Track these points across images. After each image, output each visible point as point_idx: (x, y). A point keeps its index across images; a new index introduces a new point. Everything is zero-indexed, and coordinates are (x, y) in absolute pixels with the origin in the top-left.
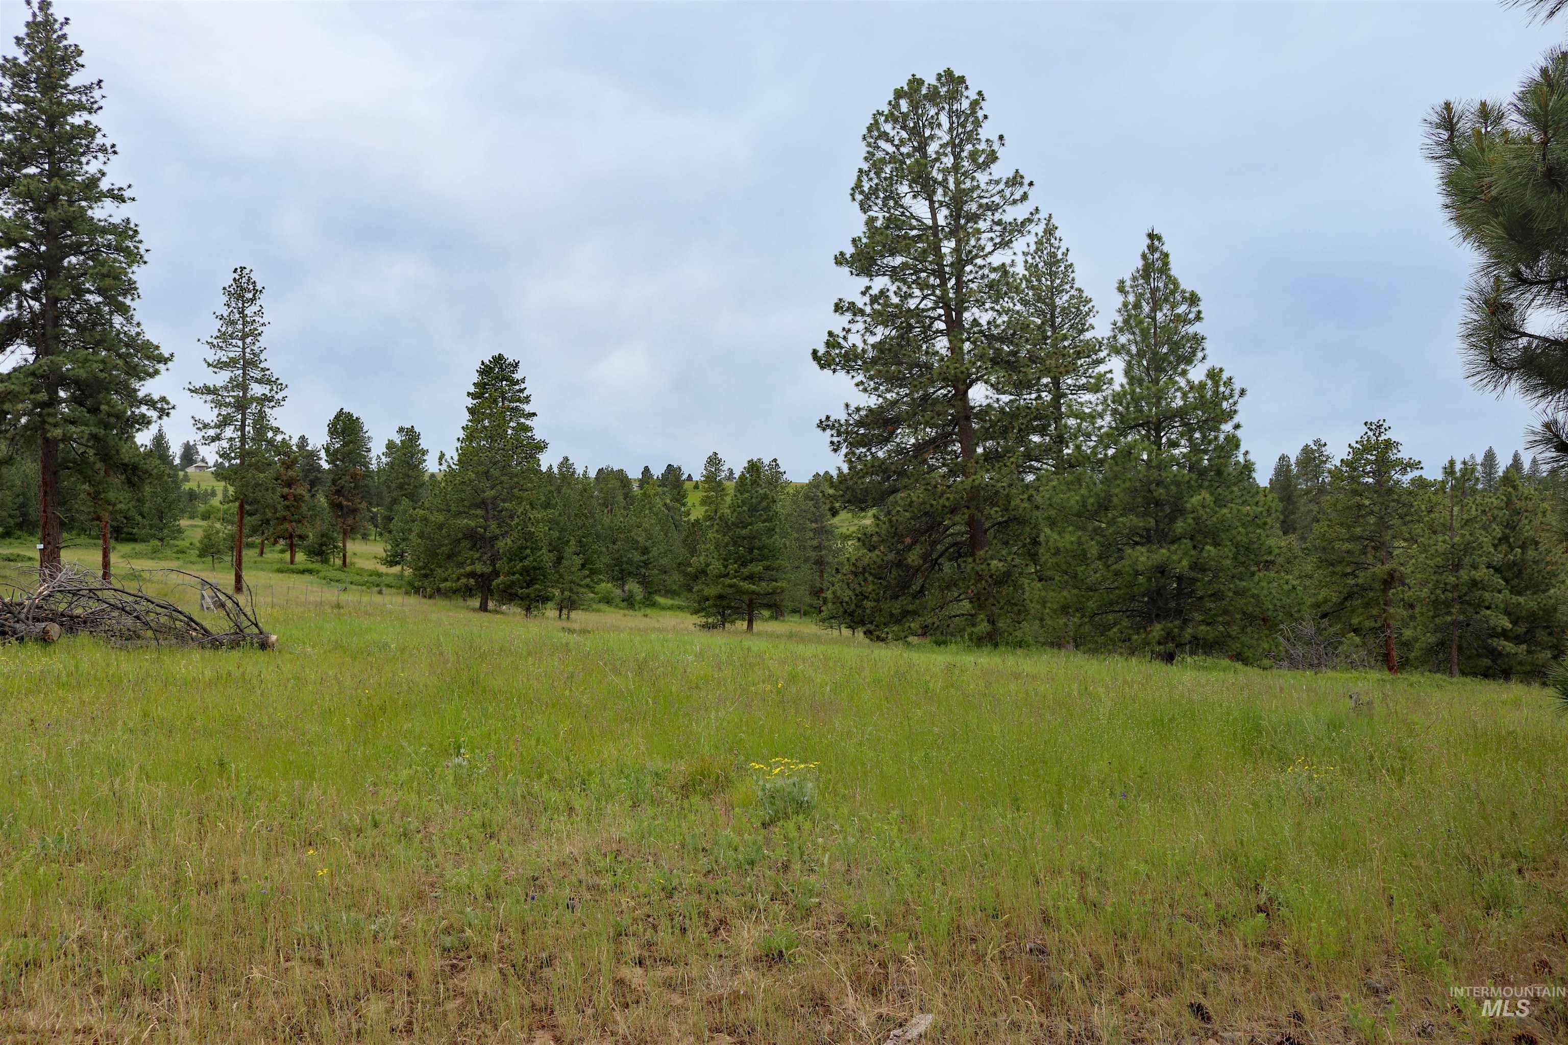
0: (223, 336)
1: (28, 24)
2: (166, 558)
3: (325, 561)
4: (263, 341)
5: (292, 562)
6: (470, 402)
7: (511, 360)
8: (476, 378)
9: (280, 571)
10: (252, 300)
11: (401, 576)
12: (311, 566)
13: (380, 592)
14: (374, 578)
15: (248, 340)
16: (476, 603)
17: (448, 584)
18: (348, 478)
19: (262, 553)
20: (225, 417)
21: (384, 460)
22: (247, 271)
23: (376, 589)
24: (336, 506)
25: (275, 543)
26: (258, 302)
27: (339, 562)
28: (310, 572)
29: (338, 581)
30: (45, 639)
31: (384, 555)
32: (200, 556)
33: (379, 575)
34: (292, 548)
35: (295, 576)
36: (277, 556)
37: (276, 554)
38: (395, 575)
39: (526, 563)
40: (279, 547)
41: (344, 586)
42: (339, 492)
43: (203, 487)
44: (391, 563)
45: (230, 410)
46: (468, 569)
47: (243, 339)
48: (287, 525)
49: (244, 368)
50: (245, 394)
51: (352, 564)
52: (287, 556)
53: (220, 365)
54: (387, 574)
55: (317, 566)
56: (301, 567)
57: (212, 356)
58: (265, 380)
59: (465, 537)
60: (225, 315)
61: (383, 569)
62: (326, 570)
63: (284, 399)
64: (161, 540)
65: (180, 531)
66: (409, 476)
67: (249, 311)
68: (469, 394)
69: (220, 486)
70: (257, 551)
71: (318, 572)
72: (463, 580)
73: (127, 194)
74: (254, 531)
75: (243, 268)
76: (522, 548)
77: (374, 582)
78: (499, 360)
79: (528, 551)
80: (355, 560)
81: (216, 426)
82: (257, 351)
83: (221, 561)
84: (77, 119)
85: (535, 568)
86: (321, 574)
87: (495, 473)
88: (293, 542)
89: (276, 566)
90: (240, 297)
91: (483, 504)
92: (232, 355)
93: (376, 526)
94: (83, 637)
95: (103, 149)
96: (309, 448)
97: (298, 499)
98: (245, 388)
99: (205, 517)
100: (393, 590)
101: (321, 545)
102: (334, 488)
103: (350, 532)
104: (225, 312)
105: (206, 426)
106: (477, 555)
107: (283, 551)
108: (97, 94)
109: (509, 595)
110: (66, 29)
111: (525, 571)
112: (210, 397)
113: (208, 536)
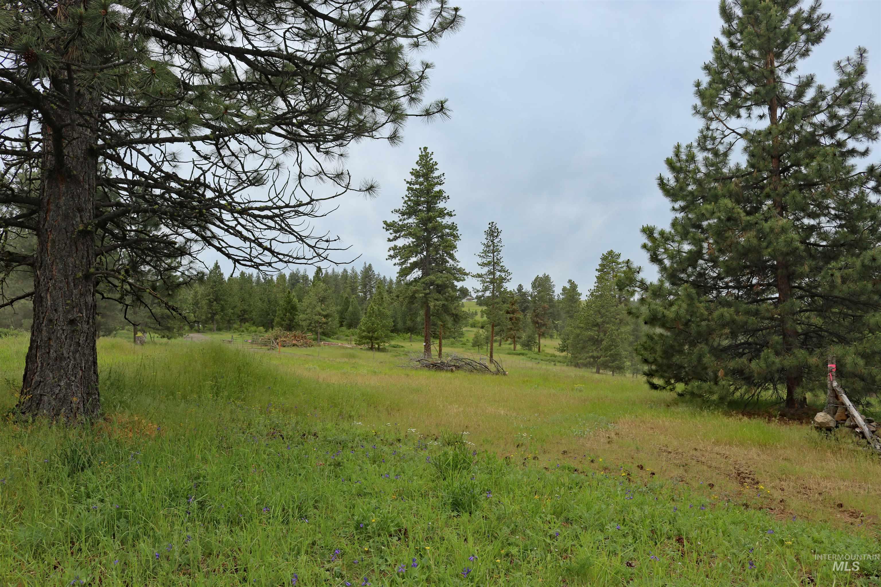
0: (485, 252)
1: (420, 156)
2: (457, 347)
3: (530, 349)
4: (502, 254)
5: (515, 350)
6: (597, 274)
7: (617, 253)
8: (600, 262)
9: (509, 354)
10: (497, 236)
11: (566, 357)
12: (523, 352)
13: (555, 365)
14: (553, 358)
15: (495, 254)
16: (595, 370)
17: (581, 361)
18: (541, 309)
19: (500, 345)
20: (486, 287)
21: (561, 297)
22: (494, 224)
23: (553, 363)
24: (535, 323)
25: (507, 340)
26: (499, 237)
27: (536, 350)
28: (523, 354)
29: (536, 359)
30: (452, 371)
31: (559, 346)
32: (473, 346)
33: (555, 356)
34: (515, 342)
35: (515, 356)
36: (507, 346)
37: (507, 345)
38: (563, 356)
39: (612, 352)
40: (508, 342)
41: (538, 361)
42: (537, 316)
43: (471, 311)
44: (562, 351)
45: (488, 284)
46: (591, 354)
47: (493, 253)
48: (512, 332)
49: (494, 265)
50: (494, 277)
51: (543, 351)
52: (512, 346)
53: (484, 265)
54: (560, 356)
55: (526, 352)
56: (519, 352)
57: (480, 260)
58: (502, 270)
59: (589, 340)
60: (486, 243)
61: (558, 353)
62: (530, 354)
63: (511, 279)
64: (454, 338)
65: (462, 334)
66: (572, 307)
67: (496, 241)
68: (596, 270)
69: (479, 309)
70: (498, 343)
71: (526, 354)
72: (588, 359)
73: (453, 214)
74: (497, 334)
75: (492, 223)
76: (610, 346)
77: (553, 359)
78: (611, 253)
79: (613, 347)
80: (545, 349)
81: (482, 291)
82: (499, 258)
83: (482, 349)
84: (437, 188)
85: (616, 355)
86: (528, 356)
87: (603, 311)
88: (515, 340)
89: (507, 351)
90: (492, 235)
91: (597, 325)
92: (488, 260)
93: (557, 331)
94: (460, 372)
95: (445, 198)
96: (523, 291)
97: (518, 319)
98: (493, 274)
99: (473, 326)
100: (562, 364)
101: (528, 341)
102: (534, 314)
103: (542, 335)
104: (486, 242)
105: (478, 291)
106: (594, 348)
107: (510, 344)
108: (442, 178)
109: (605, 366)
110: (432, 157)
111: (611, 356)
112: (480, 279)
113: (476, 337)
